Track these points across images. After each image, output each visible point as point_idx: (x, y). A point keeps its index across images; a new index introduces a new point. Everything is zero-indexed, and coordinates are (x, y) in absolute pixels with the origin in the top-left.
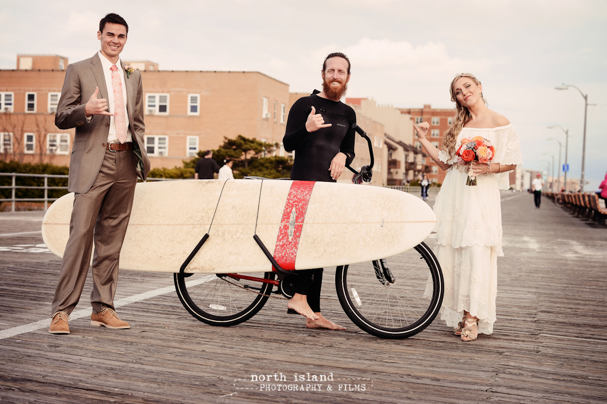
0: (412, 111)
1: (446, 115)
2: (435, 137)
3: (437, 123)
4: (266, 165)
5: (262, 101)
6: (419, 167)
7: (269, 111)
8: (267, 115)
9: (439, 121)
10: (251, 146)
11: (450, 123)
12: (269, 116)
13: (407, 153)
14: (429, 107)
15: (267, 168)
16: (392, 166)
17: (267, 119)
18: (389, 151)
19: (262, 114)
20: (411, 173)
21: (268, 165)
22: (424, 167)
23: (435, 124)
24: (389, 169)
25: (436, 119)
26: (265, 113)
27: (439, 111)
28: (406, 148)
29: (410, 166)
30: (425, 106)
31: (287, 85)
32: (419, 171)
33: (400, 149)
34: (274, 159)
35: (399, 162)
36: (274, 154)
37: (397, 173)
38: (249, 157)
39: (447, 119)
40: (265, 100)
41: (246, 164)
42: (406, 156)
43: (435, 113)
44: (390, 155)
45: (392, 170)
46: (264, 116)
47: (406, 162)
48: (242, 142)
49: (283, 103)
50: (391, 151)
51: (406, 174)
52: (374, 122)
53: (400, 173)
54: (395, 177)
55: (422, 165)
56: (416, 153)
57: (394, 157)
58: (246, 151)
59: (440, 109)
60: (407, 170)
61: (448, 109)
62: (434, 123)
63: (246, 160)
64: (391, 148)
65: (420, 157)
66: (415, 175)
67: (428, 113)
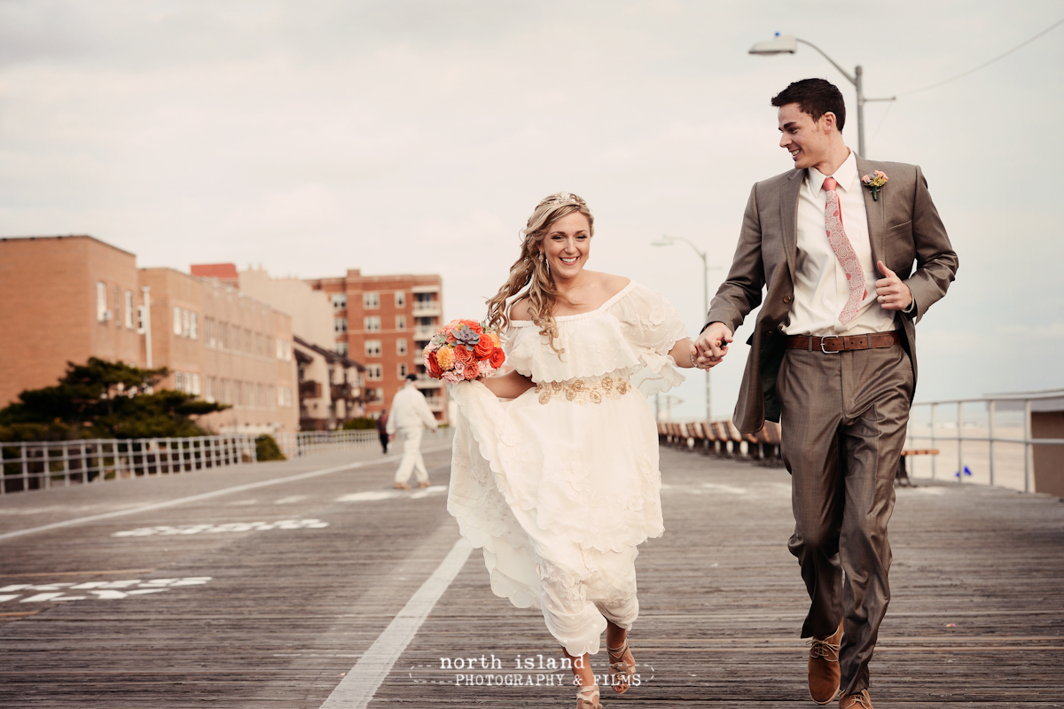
0: (323, 283)
1: (391, 288)
2: (373, 331)
3: (375, 303)
4: (149, 408)
5: (95, 289)
6: (356, 393)
7: (108, 307)
8: (105, 314)
9: (378, 299)
10: (119, 377)
11: (400, 303)
12: (110, 316)
13: (330, 366)
14: (357, 273)
15: (151, 414)
16: (308, 394)
17: (105, 323)
18: (299, 364)
19: (96, 314)
20: (341, 404)
21: (153, 407)
22: (364, 392)
23: (372, 307)
24: (301, 400)
25: (371, 297)
26: (102, 310)
27: (376, 280)
28: (330, 357)
29: (341, 391)
30: (350, 273)
31: (132, 256)
32: (354, 400)
33: (319, 361)
34: (161, 397)
35: (320, 385)
36: (159, 388)
37: (316, 406)
38: (112, 394)
39: (392, 296)
40: (100, 287)
41: (110, 409)
42: (331, 373)
43: (369, 285)
44: (301, 373)
45: (308, 402)
46: (100, 317)
47: (332, 385)
48: (100, 369)
49: (129, 290)
50: (303, 365)
51: (333, 408)
52: (275, 312)
53: (321, 407)
54: (313, 414)
55: (360, 388)
56: (346, 365)
57: (308, 376)
58: (108, 385)
59: (380, 277)
60: (334, 399)
61: (394, 276)
62: (368, 304)
63: (108, 401)
64: (302, 360)
65: (352, 372)
66: (348, 409)
67: (355, 285)
